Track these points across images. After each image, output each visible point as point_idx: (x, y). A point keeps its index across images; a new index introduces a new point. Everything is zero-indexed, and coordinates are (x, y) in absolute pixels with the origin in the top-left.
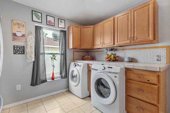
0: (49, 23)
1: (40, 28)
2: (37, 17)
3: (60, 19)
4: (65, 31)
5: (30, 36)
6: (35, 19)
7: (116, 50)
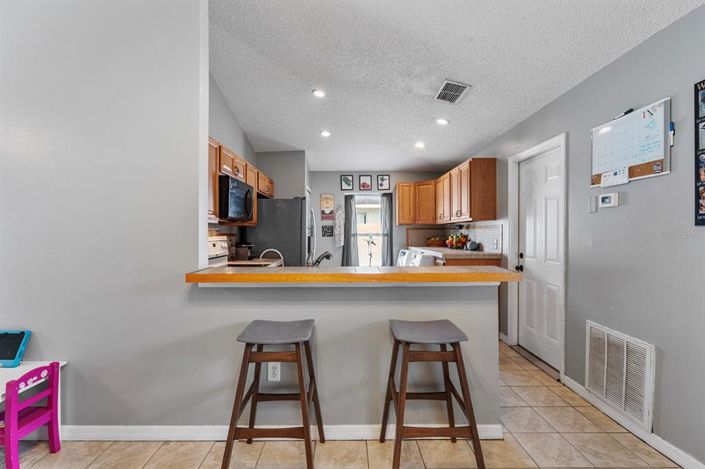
0: (364, 187)
1: (352, 197)
2: (347, 183)
3: (381, 175)
4: (391, 194)
5: (339, 212)
6: (345, 186)
7: (468, 227)
